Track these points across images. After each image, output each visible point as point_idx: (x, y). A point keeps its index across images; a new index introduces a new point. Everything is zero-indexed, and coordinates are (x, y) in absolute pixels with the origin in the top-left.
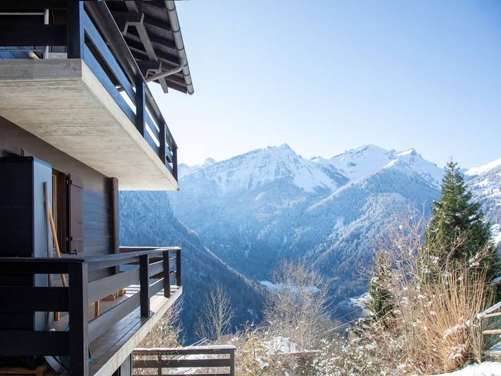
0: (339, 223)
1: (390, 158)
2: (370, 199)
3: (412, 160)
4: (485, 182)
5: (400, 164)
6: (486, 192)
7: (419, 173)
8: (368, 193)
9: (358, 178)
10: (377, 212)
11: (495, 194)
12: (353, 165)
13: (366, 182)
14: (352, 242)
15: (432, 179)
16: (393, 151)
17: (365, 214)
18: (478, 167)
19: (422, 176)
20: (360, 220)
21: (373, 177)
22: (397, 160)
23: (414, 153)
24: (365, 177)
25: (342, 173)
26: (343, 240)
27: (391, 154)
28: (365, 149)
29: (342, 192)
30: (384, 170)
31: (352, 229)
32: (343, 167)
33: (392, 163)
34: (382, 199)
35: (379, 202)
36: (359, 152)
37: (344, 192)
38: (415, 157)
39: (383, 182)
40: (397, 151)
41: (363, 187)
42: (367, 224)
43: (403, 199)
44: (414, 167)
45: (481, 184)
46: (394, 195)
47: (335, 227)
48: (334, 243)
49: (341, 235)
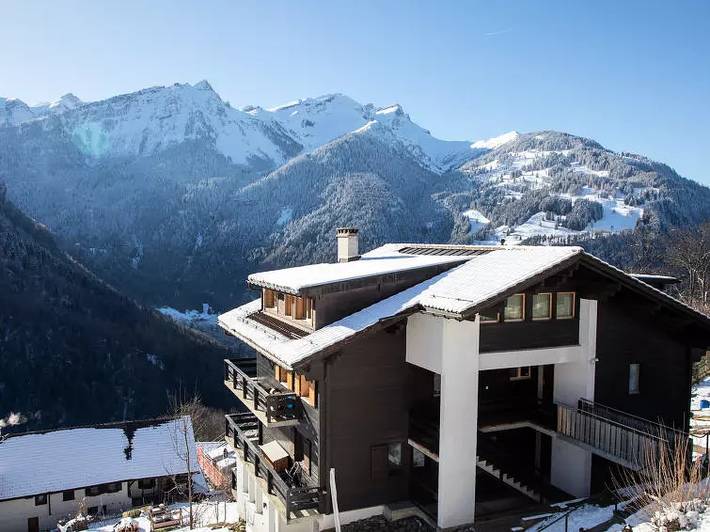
0: (285, 215)
1: (366, 118)
2: (334, 181)
3: (396, 123)
4: (494, 165)
5: (379, 128)
6: (494, 179)
7: (406, 144)
8: (332, 172)
9: (317, 147)
10: (343, 201)
11: (506, 182)
12: (309, 124)
13: (328, 154)
14: (304, 246)
15: (424, 155)
16: (370, 106)
17: (325, 204)
18: (486, 140)
19: (409, 149)
20: (318, 212)
21: (341, 147)
22: (375, 121)
23: (399, 112)
24: (327, 145)
25: (291, 136)
26: (290, 243)
27: (367, 112)
28: (329, 101)
29: (291, 167)
30: (356, 136)
31: (305, 226)
32: (293, 126)
33: (367, 126)
34: (350, 183)
35: (347, 186)
36: (321, 104)
37: (294, 167)
38: (402, 119)
39: (354, 156)
40: (376, 106)
41: (324, 161)
42: (327, 218)
43: (381, 183)
44: (400, 136)
45: (488, 167)
46: (368, 175)
47: (280, 222)
48: (276, 248)
49: (288, 236)
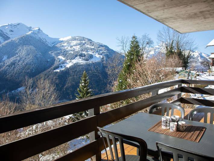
0: (5, 58)
1: (29, 30)
2: (20, 48)
3: (39, 32)
4: (65, 44)
5: (33, 33)
6: (66, 48)
7: (41, 38)
8: (19, 45)
9: (14, 37)
10: (23, 54)
11: (69, 49)
12: (12, 31)
13: (18, 40)
14: (12, 66)
15: (46, 41)
16: (31, 27)
17: (17, 54)
18: (63, 38)
19: (42, 39)
20: (15, 57)
21: (22, 38)
22: (32, 31)
23: (39, 29)
24: (18, 37)
25: (6, 34)
26: (7, 66)
27: (30, 29)
28: (18, 25)
29: (6, 43)
30: (26, 35)
31: (12, 61)
32: (7, 31)
33: (30, 32)
34: (25, 48)
35: (24, 49)
36: (15, 25)
37: (7, 43)
38: (40, 31)
39: (26, 41)
41: (17, 42)
42: (18, 58)
43: (34, 49)
44: (39, 36)
45: (64, 45)
46: (31, 46)
47: (3, 59)
48: (2, 67)
49: (6, 64)
